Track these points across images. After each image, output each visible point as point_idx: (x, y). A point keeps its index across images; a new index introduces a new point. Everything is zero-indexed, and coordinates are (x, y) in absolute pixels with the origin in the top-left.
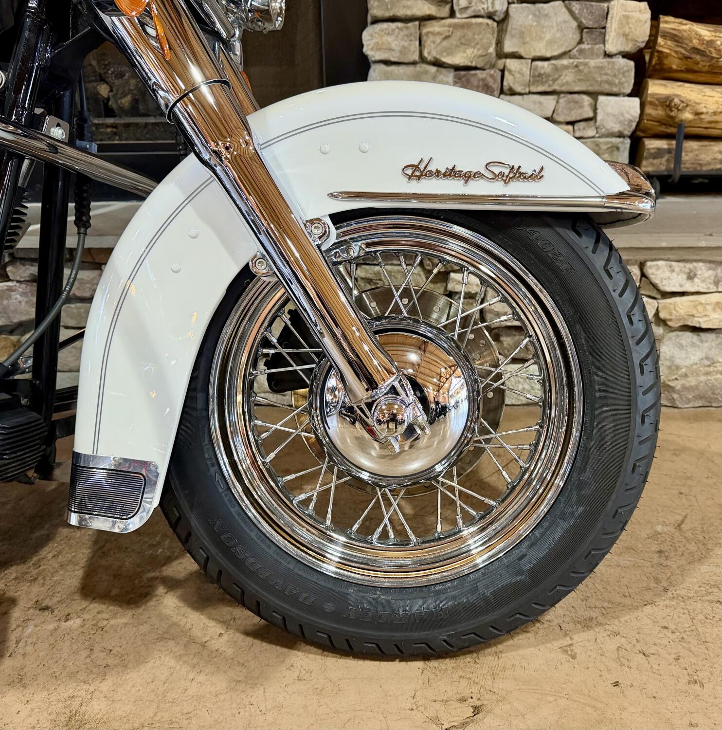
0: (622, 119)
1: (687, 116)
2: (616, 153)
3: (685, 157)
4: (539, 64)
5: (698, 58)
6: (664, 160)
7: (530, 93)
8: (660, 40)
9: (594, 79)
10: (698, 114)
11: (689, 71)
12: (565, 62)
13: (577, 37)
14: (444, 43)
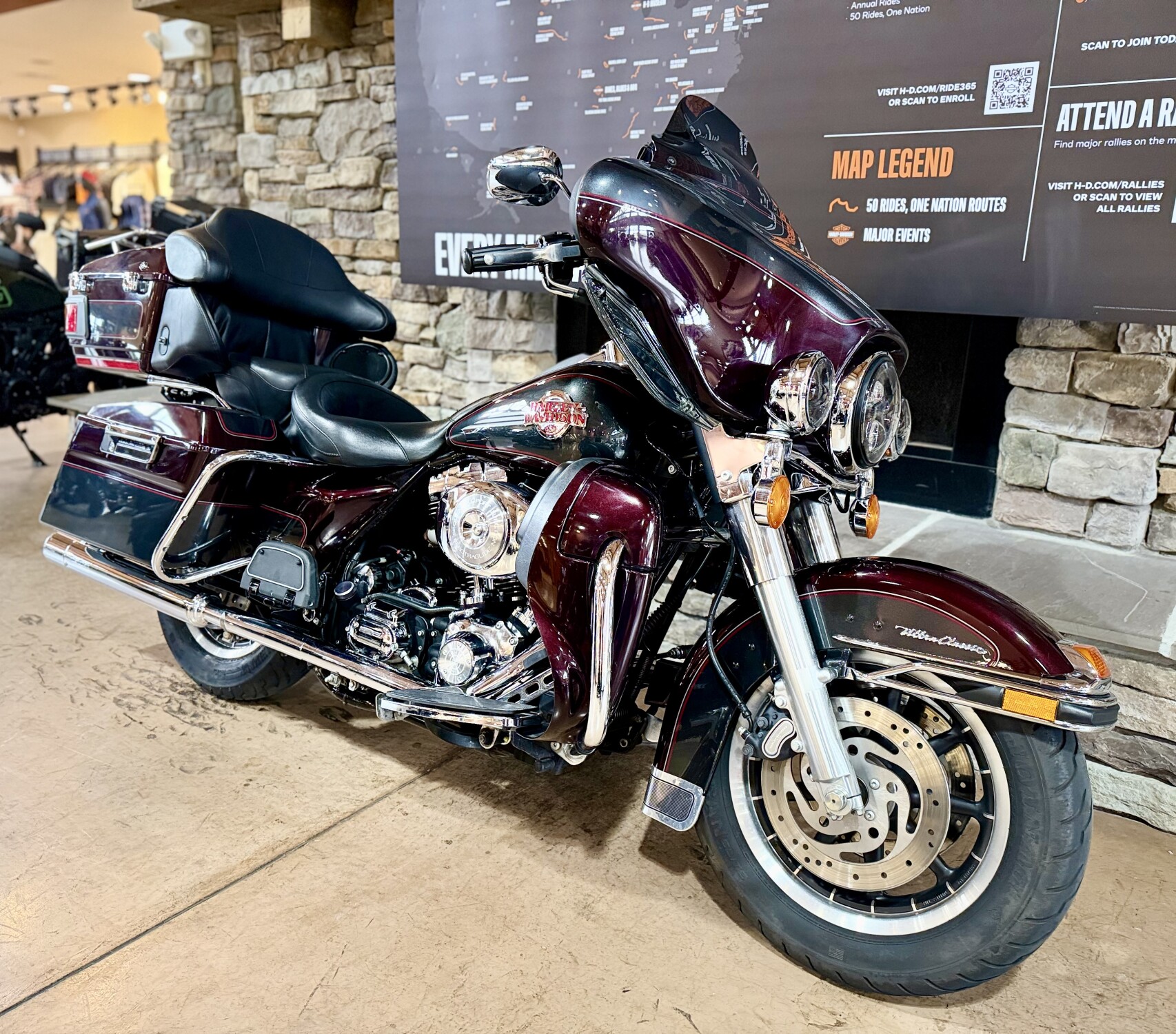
14: (1103, 378)
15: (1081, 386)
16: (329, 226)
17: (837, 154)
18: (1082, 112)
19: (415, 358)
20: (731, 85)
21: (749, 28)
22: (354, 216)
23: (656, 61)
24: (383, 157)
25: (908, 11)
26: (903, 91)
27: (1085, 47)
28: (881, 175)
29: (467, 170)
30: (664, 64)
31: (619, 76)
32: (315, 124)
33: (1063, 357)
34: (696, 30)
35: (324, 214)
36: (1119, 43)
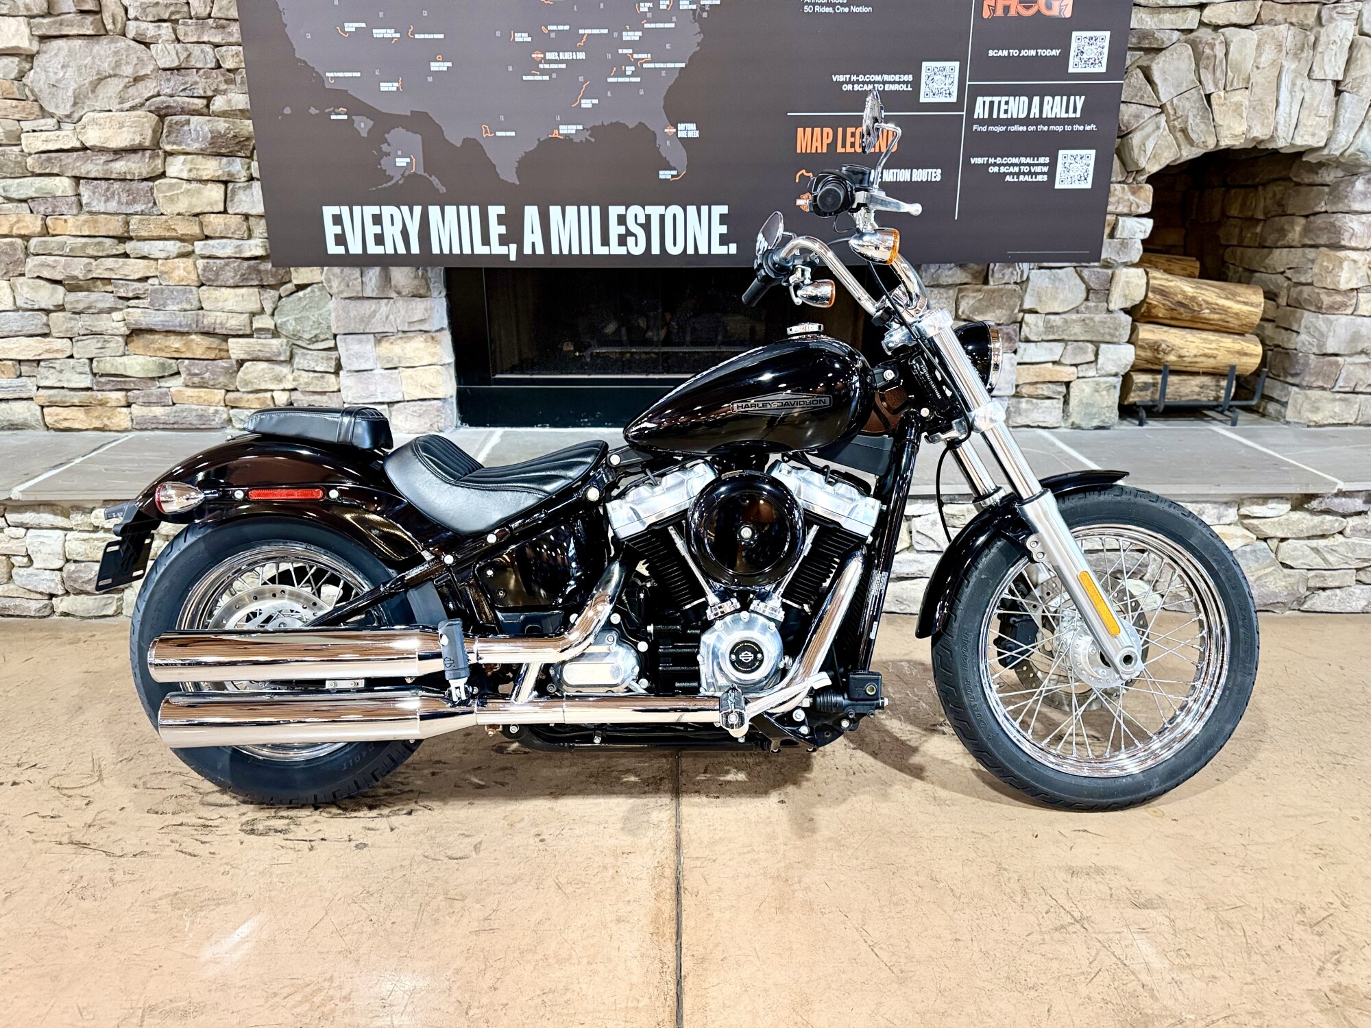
0: (1119, 363)
1: (1172, 358)
2: (1112, 390)
3: (1168, 391)
4: (1052, 317)
5: (1182, 310)
6: (1149, 393)
7: (1043, 341)
8: (1150, 294)
9: (1098, 331)
10: (1180, 357)
11: (1172, 319)
12: (1074, 316)
13: (1084, 295)
14: (977, 304)
15: (963, 312)
16: (73, 198)
17: (800, 130)
18: (992, 103)
19: (247, 353)
20: (692, 61)
21: (707, 8)
22: (117, 185)
23: (606, 31)
24: (162, 113)
25: (854, 9)
26: (854, 78)
27: (991, 53)
28: (840, 150)
29: (364, 134)
30: (615, 34)
31: (562, 42)
32: (28, 66)
33: (951, 292)
34: (650, 5)
35: (62, 185)
36: (1014, 53)
